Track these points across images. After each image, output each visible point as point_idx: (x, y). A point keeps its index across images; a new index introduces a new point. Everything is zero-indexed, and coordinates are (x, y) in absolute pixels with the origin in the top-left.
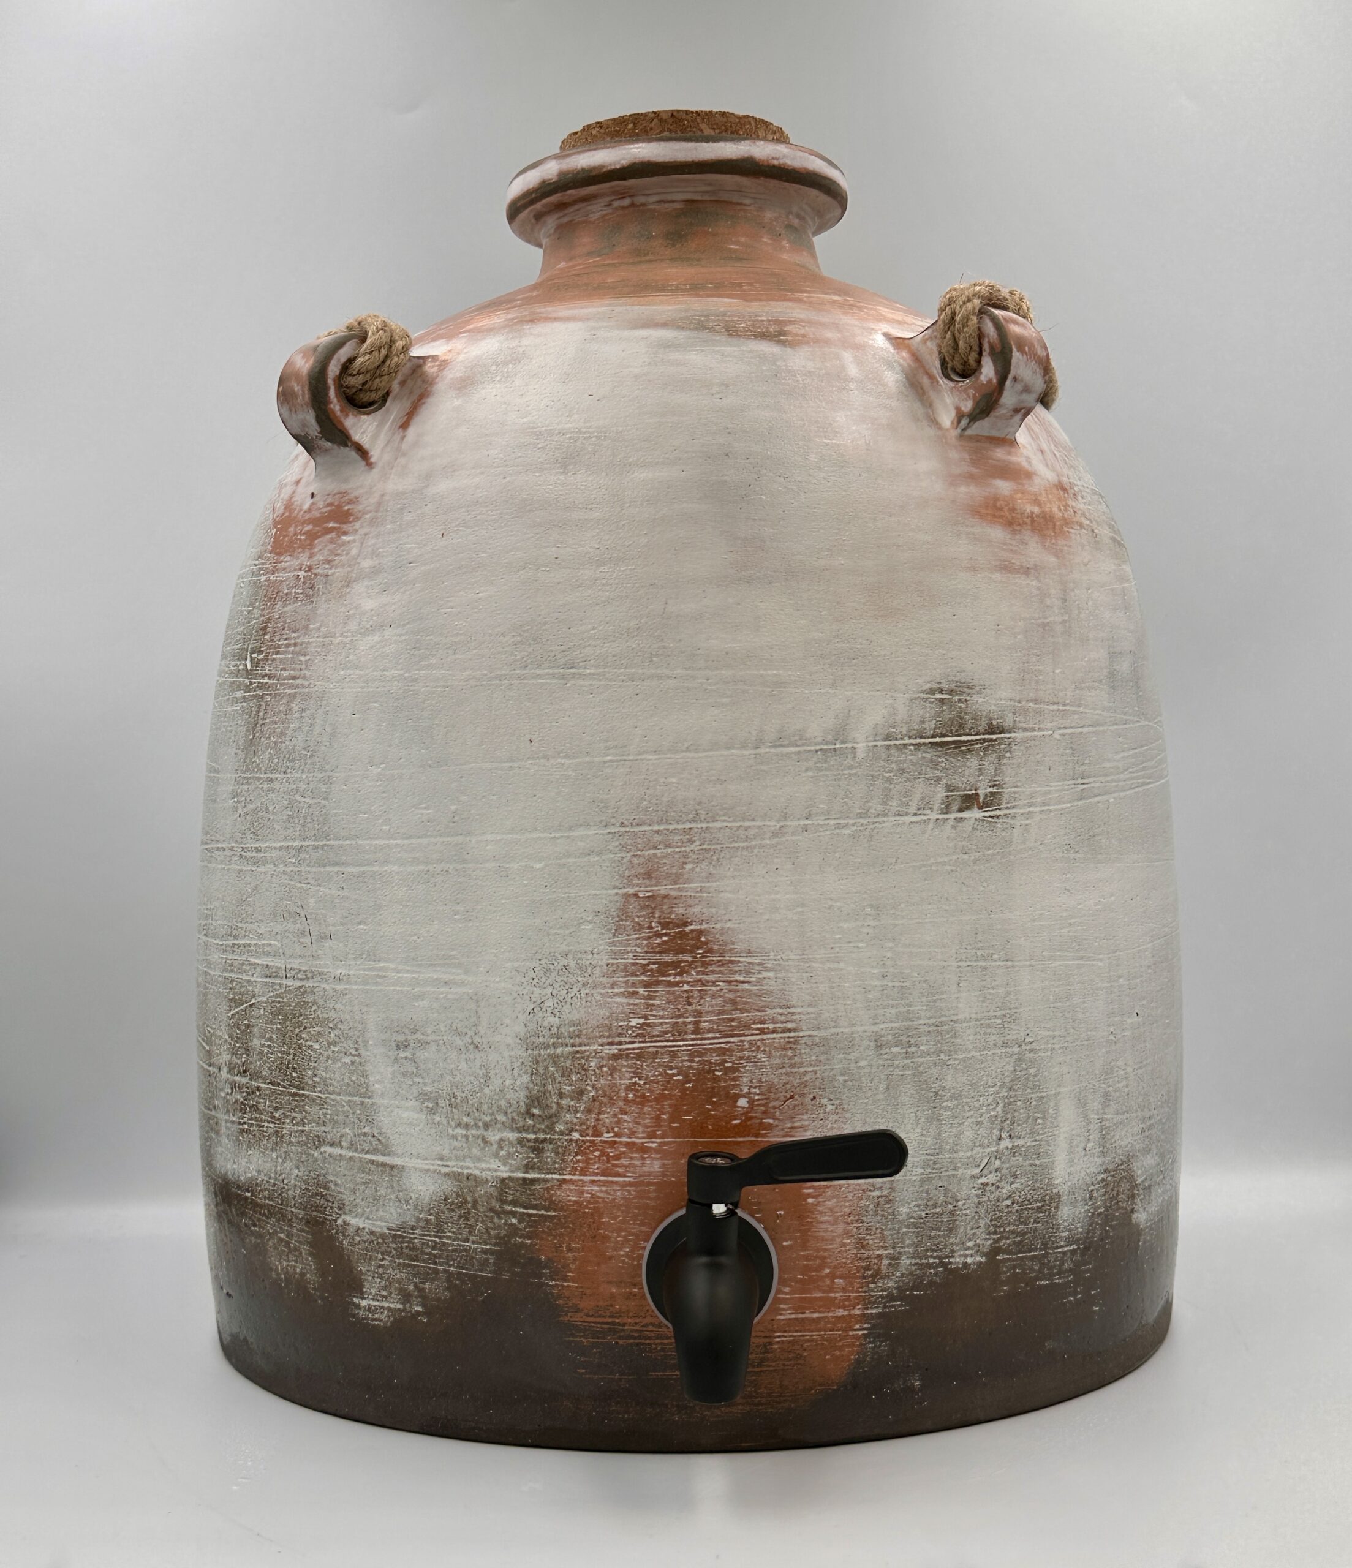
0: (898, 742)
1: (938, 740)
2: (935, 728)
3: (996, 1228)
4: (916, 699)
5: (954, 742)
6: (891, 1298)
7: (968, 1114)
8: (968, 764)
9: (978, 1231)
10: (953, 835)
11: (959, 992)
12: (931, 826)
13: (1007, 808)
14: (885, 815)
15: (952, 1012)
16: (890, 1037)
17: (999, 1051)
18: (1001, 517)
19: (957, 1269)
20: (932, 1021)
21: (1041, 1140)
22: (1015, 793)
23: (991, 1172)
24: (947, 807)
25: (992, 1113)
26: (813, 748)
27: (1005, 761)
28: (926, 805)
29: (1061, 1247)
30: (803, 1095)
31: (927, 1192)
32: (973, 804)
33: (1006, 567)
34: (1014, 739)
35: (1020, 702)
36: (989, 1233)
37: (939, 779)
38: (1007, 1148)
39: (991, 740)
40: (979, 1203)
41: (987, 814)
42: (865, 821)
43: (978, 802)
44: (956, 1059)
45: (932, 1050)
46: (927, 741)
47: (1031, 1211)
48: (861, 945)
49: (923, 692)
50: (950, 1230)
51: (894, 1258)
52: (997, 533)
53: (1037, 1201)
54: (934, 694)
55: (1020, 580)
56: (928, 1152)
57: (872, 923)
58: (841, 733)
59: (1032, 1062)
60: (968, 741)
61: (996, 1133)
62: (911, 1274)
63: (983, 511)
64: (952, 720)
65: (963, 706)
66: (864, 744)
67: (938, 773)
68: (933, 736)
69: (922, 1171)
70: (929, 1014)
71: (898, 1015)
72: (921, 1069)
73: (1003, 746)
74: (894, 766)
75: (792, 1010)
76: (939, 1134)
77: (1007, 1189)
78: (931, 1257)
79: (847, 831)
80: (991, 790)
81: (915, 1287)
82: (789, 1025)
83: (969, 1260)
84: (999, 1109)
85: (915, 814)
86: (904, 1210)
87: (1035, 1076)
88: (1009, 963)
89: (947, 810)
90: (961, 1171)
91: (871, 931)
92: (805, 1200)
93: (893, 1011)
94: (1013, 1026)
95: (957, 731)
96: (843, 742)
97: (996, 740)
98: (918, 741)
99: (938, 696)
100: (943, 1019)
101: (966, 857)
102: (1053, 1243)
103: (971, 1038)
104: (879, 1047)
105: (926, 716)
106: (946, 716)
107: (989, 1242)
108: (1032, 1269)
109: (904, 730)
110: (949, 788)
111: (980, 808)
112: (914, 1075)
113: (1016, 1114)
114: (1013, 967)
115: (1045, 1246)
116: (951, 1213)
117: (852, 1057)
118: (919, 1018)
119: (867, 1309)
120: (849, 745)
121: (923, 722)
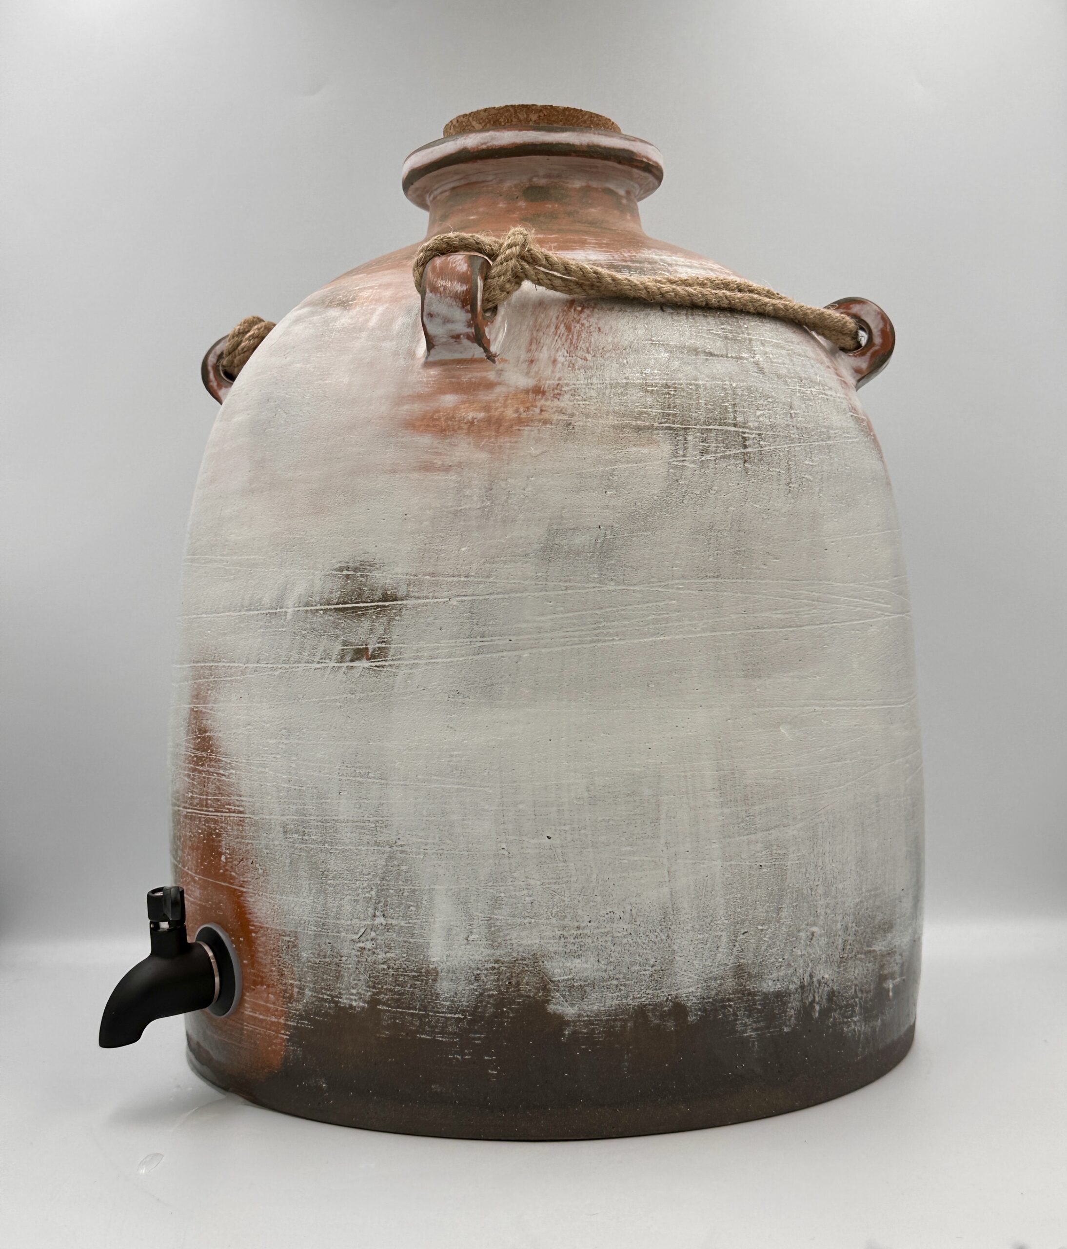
0: (312, 608)
1: (341, 606)
2: (339, 598)
3: (374, 983)
4: (329, 575)
5: (353, 608)
6: (301, 1017)
7: (346, 893)
8: (362, 625)
9: (360, 983)
10: (344, 680)
11: (340, 799)
12: (328, 672)
13: (392, 660)
14: (299, 662)
15: (333, 813)
16: (292, 827)
17: (370, 848)
18: (435, 426)
19: (345, 1008)
20: (320, 818)
21: (415, 924)
22: (401, 648)
23: (367, 940)
24: (342, 658)
25: (367, 895)
26: (264, 612)
27: (394, 623)
28: (326, 656)
29: (443, 1013)
30: (247, 859)
31: (319, 945)
32: (363, 656)
33: (427, 468)
34: (405, 605)
35: (416, 575)
36: (368, 987)
37: (338, 636)
38: (382, 924)
39: (384, 606)
40: (359, 962)
41: (374, 664)
42: (287, 666)
43: (367, 655)
44: (336, 849)
45: (319, 840)
46: (333, 607)
47: (406, 978)
48: (278, 756)
49: (335, 570)
50: (338, 977)
51: (302, 988)
52: (426, 440)
53: (412, 971)
54: (342, 571)
55: (440, 477)
56: (319, 915)
57: (285, 742)
58: (280, 602)
59: (403, 861)
60: (364, 607)
61: (371, 911)
62: (312, 1003)
63: (418, 423)
64: (353, 591)
65: (363, 580)
66: (292, 609)
67: (339, 632)
68: (338, 604)
69: (315, 928)
70: (317, 813)
71: (297, 810)
72: (312, 853)
73: (394, 611)
74: (308, 626)
75: (242, 798)
76: (326, 904)
77: (381, 956)
78: (325, 994)
79: (277, 673)
80: (380, 645)
81: (316, 1014)
82: (241, 809)
83: (354, 1004)
84: (373, 893)
85: (319, 663)
86: (304, 954)
87: (406, 872)
88: (383, 781)
89: (341, 659)
90: (343, 934)
91: (284, 747)
92: (251, 933)
93: (294, 807)
94: (385, 830)
95: (356, 599)
96: (281, 608)
97: (388, 606)
98: (327, 607)
99: (345, 572)
100: (327, 818)
101: (353, 696)
102: (433, 1007)
103: (349, 834)
104: (285, 832)
105: (334, 588)
106: (349, 588)
107: (370, 993)
108: (412, 1024)
109: (318, 599)
110: (345, 643)
111: (368, 659)
112: (307, 857)
113: (389, 899)
114: (387, 784)
115: (424, 1008)
116: (338, 965)
117: (270, 836)
118: (310, 815)
119: (288, 1021)
120: (283, 610)
121: (331, 593)
